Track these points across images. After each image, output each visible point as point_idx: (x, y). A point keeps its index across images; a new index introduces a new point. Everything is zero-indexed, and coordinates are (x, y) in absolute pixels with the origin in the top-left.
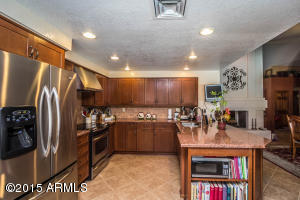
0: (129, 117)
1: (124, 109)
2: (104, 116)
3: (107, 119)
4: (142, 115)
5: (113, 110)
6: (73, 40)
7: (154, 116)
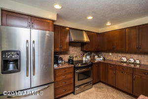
0: (114, 59)
1: (110, 54)
2: (96, 57)
3: (99, 59)
4: (125, 59)
5: (103, 54)
6: (57, 15)
7: (138, 62)
